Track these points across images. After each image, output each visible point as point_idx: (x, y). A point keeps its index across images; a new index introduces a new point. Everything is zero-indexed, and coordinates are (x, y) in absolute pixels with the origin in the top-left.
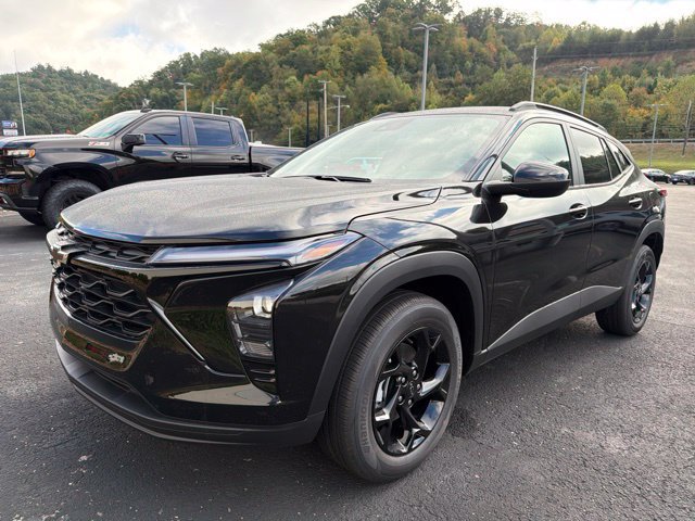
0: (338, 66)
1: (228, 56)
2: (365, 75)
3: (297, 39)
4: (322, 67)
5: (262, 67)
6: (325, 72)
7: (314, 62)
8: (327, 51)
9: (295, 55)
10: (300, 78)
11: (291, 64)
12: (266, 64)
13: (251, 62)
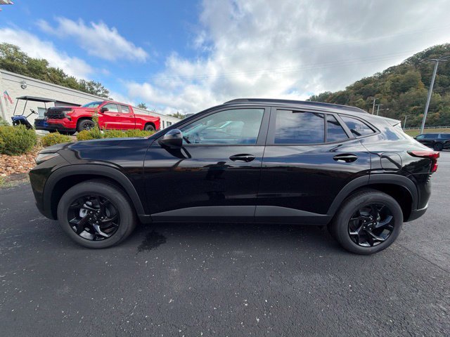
0: (389, 90)
1: (331, 94)
2: (406, 93)
3: (366, 82)
4: (379, 92)
5: (346, 97)
6: (379, 94)
7: (374, 91)
8: (383, 84)
9: (363, 89)
10: (365, 99)
11: (361, 93)
12: (348, 95)
13: (341, 95)
